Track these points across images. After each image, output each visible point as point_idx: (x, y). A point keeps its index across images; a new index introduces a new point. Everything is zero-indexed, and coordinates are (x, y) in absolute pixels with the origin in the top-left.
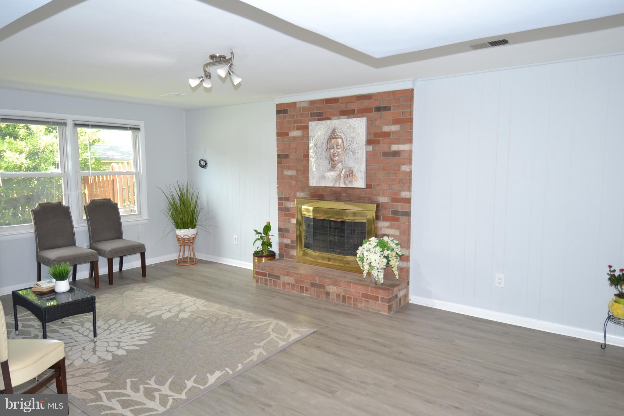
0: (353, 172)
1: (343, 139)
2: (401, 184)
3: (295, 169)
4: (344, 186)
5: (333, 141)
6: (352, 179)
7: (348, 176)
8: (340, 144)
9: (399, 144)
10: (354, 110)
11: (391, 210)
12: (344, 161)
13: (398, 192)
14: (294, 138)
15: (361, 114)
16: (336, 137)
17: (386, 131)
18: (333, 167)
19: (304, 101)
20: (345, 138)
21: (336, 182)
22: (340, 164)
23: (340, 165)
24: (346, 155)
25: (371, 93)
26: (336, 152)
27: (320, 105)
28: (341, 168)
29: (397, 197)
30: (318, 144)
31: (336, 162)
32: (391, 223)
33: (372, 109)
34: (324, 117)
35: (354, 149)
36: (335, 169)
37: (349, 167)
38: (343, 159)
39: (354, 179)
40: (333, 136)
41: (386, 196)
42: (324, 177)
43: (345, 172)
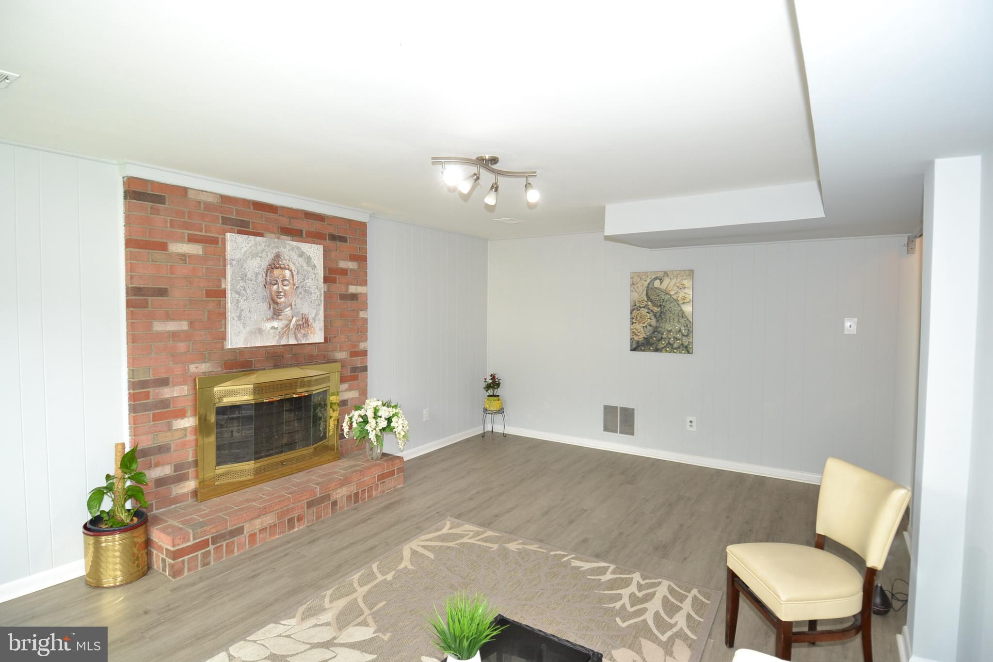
0: (308, 321)
1: (293, 271)
2: (359, 333)
3: (185, 320)
4: (296, 343)
5: (277, 272)
6: (308, 330)
7: (302, 327)
8: (287, 278)
9: (357, 285)
10: (302, 231)
11: (349, 368)
12: (295, 305)
13: (357, 343)
14: (183, 257)
15: (310, 239)
16: (282, 266)
17: (343, 267)
18: (277, 314)
19: (206, 192)
20: (296, 270)
21: (281, 338)
22: (290, 307)
23: (288, 311)
24: (298, 296)
25: (324, 214)
26: (282, 290)
27: (243, 209)
28: (290, 315)
29: (356, 349)
30: (248, 274)
31: (282, 306)
32: (350, 384)
33: (325, 234)
34: (251, 230)
35: (309, 288)
36: (280, 317)
37: (302, 314)
38: (293, 302)
39: (309, 332)
40: (275, 265)
41: (344, 351)
42: (260, 331)
43: (296, 321)
